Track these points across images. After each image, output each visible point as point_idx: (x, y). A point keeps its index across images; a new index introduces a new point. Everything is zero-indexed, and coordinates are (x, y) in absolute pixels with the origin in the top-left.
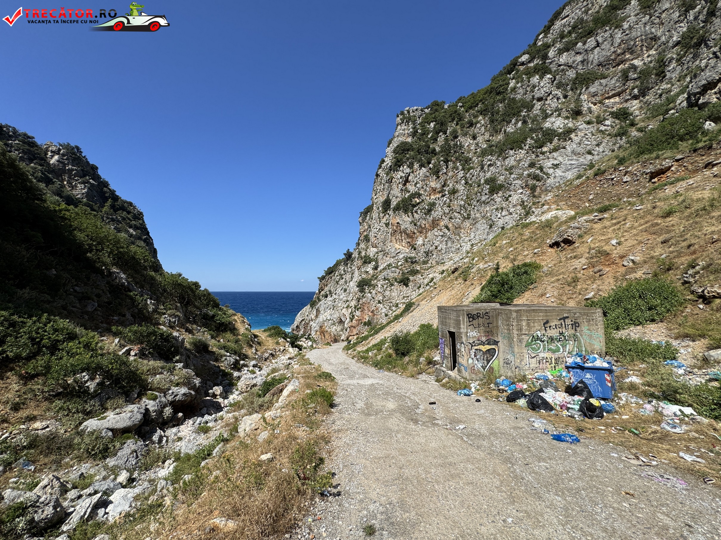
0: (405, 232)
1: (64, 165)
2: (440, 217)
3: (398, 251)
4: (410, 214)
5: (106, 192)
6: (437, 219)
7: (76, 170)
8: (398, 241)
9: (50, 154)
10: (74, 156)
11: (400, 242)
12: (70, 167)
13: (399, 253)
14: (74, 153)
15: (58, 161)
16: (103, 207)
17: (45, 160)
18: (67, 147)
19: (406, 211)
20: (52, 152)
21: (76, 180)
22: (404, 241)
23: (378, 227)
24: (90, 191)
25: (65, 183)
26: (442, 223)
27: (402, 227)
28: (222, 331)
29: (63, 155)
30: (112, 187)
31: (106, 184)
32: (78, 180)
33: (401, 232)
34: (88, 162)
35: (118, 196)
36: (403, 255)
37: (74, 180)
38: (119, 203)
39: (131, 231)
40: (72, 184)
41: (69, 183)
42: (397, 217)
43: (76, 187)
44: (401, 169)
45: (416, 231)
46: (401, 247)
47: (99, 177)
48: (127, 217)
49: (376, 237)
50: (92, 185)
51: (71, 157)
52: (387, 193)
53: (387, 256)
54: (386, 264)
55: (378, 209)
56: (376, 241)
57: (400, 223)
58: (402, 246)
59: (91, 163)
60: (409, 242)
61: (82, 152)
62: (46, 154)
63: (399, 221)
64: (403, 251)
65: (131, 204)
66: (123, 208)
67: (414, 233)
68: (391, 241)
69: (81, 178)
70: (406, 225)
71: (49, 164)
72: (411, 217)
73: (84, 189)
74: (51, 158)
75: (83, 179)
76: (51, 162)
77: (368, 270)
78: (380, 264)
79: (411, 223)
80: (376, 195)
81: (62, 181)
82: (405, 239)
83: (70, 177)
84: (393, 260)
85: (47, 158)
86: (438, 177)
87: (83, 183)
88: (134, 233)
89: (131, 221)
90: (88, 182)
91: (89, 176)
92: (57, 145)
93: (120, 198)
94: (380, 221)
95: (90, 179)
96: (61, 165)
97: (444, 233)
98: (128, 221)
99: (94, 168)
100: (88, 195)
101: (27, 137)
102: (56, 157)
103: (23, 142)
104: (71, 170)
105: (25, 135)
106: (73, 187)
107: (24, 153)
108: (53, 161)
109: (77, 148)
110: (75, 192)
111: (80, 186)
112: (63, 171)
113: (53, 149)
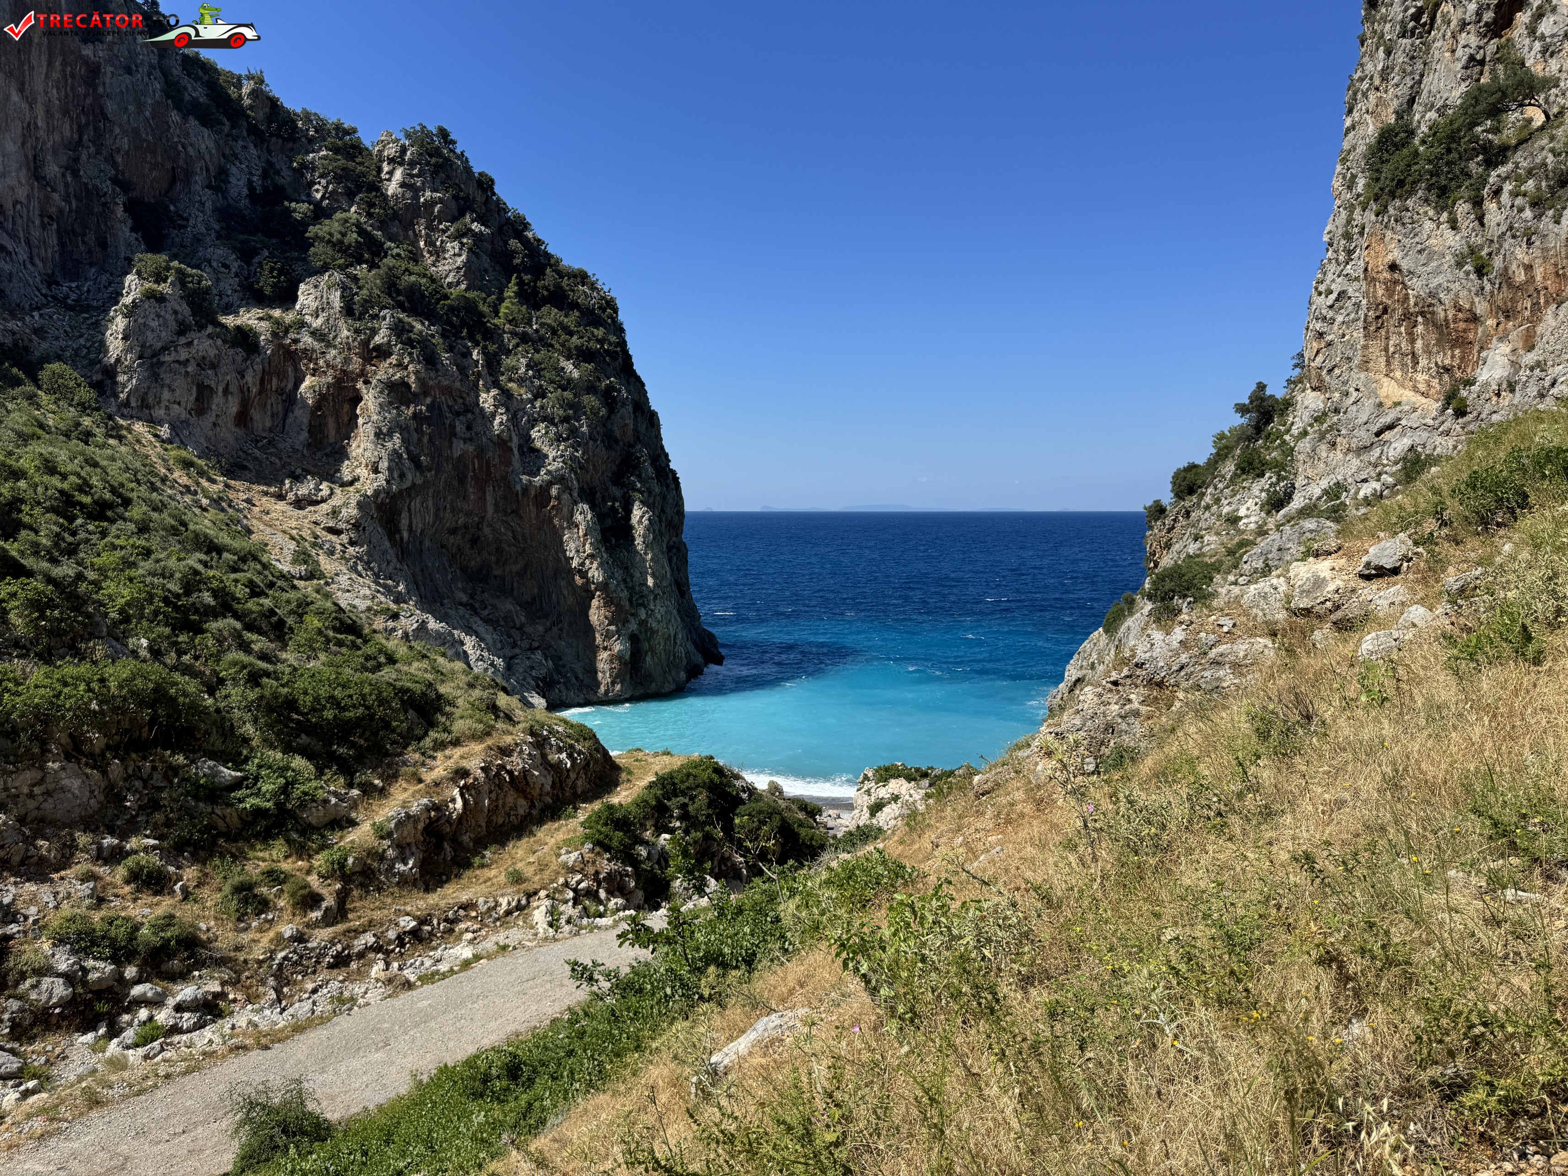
0: (1426, 312)
1: (416, 191)
3: (1387, 419)
4: (1462, 208)
5: (513, 254)
7: (441, 200)
8: (1396, 363)
9: (386, 168)
10: (433, 160)
11: (1404, 365)
12: (428, 194)
13: (1391, 427)
14: (437, 153)
15: (403, 185)
16: (501, 300)
17: (378, 189)
18: (421, 137)
19: (1443, 192)
20: (391, 161)
21: (444, 231)
22: (1423, 362)
23: (1336, 288)
24: (474, 258)
25: (422, 244)
27: (1416, 287)
29: (412, 164)
30: (538, 230)
31: (518, 227)
32: (448, 229)
33: (1407, 316)
34: (468, 170)
35: (548, 256)
36: (1406, 442)
37: (439, 230)
38: (549, 278)
39: (569, 366)
40: (435, 245)
41: (430, 243)
42: (1389, 234)
43: (444, 251)
45: (1481, 308)
46: (1408, 396)
47: (500, 208)
48: (561, 324)
49: (1321, 335)
50: (478, 238)
51: (428, 164)
52: (1404, 90)
53: (1334, 444)
54: (1324, 484)
56: (1320, 358)
57: (1404, 265)
58: (1415, 389)
59: (477, 169)
60: (1447, 370)
61: (453, 142)
62: (380, 170)
63: (1395, 255)
64: (1413, 420)
65: (582, 277)
66: (557, 298)
67: (1474, 319)
68: (1365, 365)
69: (453, 221)
70: (1437, 272)
71: (385, 197)
72: (1467, 223)
73: (460, 255)
74: (389, 180)
75: (458, 225)
76: (390, 193)
78: (1300, 482)
79: (1459, 265)
81: (415, 243)
82: (1429, 353)
83: (430, 227)
84: (1356, 462)
85: (381, 181)
87: (458, 236)
88: (576, 374)
89: (571, 334)
90: (468, 232)
91: (473, 211)
92: (401, 136)
93: (558, 261)
95: (473, 221)
96: (408, 195)
98: (564, 337)
99: (486, 184)
100: (470, 271)
101: (341, 131)
102: (398, 174)
103: (336, 150)
104: (430, 204)
105: (338, 127)
106: (438, 253)
107: (338, 179)
108: (392, 188)
109: (444, 133)
110: (443, 268)
111: (452, 247)
112: (415, 210)
113: (391, 151)
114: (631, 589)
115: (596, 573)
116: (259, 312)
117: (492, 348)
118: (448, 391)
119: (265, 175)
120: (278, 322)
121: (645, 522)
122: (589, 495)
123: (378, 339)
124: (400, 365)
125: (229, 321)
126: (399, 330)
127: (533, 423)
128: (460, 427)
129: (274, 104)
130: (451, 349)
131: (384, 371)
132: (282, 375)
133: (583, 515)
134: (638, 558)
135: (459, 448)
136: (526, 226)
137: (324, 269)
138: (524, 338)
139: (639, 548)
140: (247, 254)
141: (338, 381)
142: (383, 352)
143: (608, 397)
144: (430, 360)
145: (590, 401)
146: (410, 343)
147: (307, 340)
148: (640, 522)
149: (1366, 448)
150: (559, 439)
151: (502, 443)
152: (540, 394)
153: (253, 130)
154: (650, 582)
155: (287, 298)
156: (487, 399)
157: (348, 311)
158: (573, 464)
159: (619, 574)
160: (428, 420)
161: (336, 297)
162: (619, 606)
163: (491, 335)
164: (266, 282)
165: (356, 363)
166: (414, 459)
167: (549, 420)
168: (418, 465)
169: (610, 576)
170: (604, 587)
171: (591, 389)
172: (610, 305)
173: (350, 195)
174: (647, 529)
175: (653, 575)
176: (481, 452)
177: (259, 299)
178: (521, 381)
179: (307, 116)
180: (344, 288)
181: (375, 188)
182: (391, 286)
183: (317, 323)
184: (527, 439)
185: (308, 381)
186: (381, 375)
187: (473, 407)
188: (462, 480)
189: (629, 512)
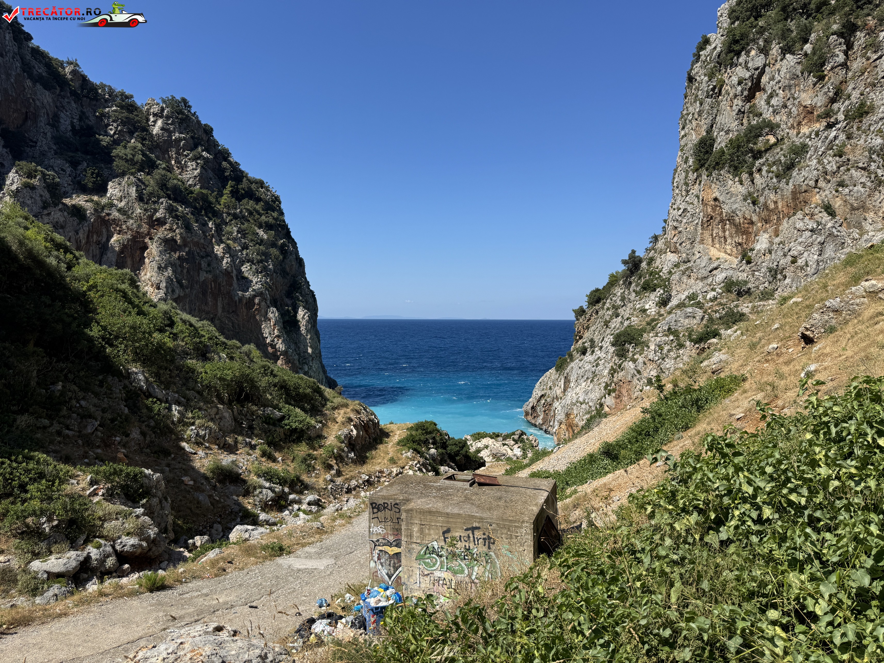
0: (731, 219)
1: (170, 133)
2: (812, 183)
3: (715, 265)
4: (745, 176)
5: (224, 170)
6: (804, 188)
7: (184, 139)
8: (716, 241)
9: (152, 119)
10: (180, 116)
11: (720, 242)
12: (177, 135)
13: (716, 269)
14: (180, 112)
15: (162, 129)
16: (222, 195)
17: (147, 131)
18: (172, 102)
19: (736, 168)
20: (155, 115)
21: (186, 156)
22: (729, 241)
23: (682, 207)
24: (204, 172)
25: (173, 162)
26: (817, 199)
27: (726, 209)
28: (294, 441)
29: (168, 117)
30: (235, 158)
31: (225, 155)
32: (188, 155)
33: (722, 221)
34: (199, 122)
35: (242, 172)
36: (724, 275)
37: (183, 155)
38: (244, 184)
39: (261, 233)
40: (181, 163)
41: (178, 162)
42: (713, 185)
43: (186, 167)
44: (742, 60)
45: (755, 218)
46: (722, 255)
47: (216, 144)
48: (255, 209)
49: (676, 228)
50: (206, 160)
51: (177, 118)
52: (709, 121)
53: (690, 276)
54: (686, 293)
55: (686, 161)
56: (675, 239)
57: (721, 199)
58: (726, 252)
59: (203, 122)
60: (740, 244)
61: (190, 107)
62: (148, 120)
63: (717, 194)
64: (726, 266)
65: (261, 184)
66: (250, 195)
67: (752, 223)
68: (702, 241)
69: (191, 150)
70: (735, 202)
71: (151, 135)
72: (747, 182)
73: (196, 169)
74: (154, 126)
75: (194, 153)
76: (154, 133)
77: (647, 307)
78: (673, 293)
79: (745, 200)
80: (683, 128)
81: (169, 161)
82: (732, 237)
83: (178, 153)
84: (701, 284)
85: (149, 126)
86: (821, 78)
87: (195, 159)
88: (265, 237)
89: (260, 215)
90: (200, 157)
91: (202, 145)
92: (160, 101)
93: (247, 174)
94: (687, 191)
95: (203, 151)
96: (166, 134)
97: (819, 223)
98: (257, 216)
99: (208, 131)
100: (202, 179)
101: (125, 97)
102: (160, 123)
103: (122, 107)
104: (178, 140)
105: (122, 94)
106: (183, 168)
107: (123, 123)
108: (156, 130)
109: (184, 101)
110: (185, 176)
111: (191, 165)
112: (169, 144)
113: (155, 109)
114: (299, 354)
115: (280, 346)
116: (86, 197)
117: (218, 221)
118: (197, 244)
119: (80, 119)
120: (97, 203)
121: (306, 317)
122: (274, 303)
123: (158, 215)
124: (171, 230)
125: (67, 201)
126: (170, 210)
127: (242, 263)
128: (204, 265)
129: (84, 79)
130: (197, 221)
131: (161, 232)
132: (99, 234)
133: (273, 314)
134: (302, 338)
135: (203, 276)
136: (229, 154)
137: (123, 175)
138: (235, 217)
139: (303, 332)
140: (74, 164)
141: (134, 238)
142: (161, 222)
143: (282, 249)
144: (188, 227)
145: (274, 251)
146: (177, 217)
147: (115, 214)
148: (303, 318)
149: (706, 278)
150: (257, 272)
151: (227, 273)
152: (245, 247)
153: (74, 93)
154: (310, 350)
155: (102, 190)
156: (219, 250)
157: (140, 198)
158: (267, 286)
159: (293, 346)
160: (186, 260)
161: (133, 191)
162: (293, 363)
163: (216, 214)
164: (89, 181)
165: (145, 229)
166: (179, 282)
167: (251, 261)
168: (181, 285)
169: (288, 347)
170: (285, 353)
171: (274, 245)
172: (277, 199)
173: (131, 133)
174: (308, 322)
175: (311, 347)
176: (215, 279)
177: (84, 190)
178: (235, 240)
179: (103, 86)
180: (137, 186)
181: (145, 129)
182: (163, 185)
183: (122, 204)
184: (240, 272)
185: (115, 237)
186: (160, 235)
187: (210, 254)
188: (204, 293)
189: (296, 312)
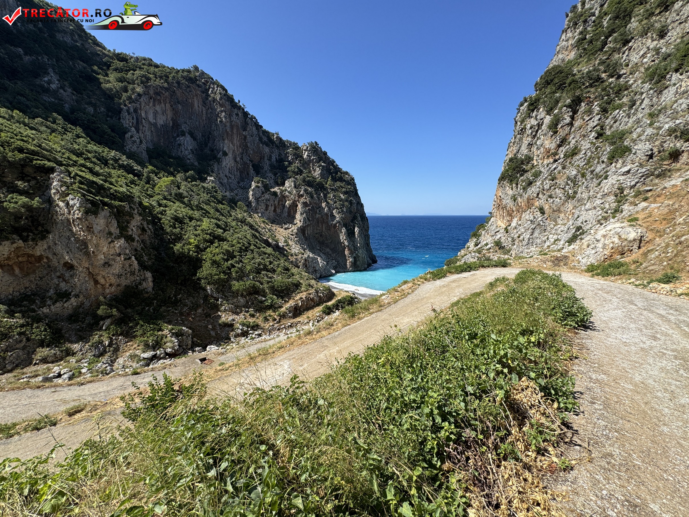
0: (506, 208)
1: (310, 157)
2: (535, 195)
5: (331, 169)
7: (315, 159)
8: (502, 217)
9: (304, 152)
12: (313, 157)
13: (497, 232)
14: (314, 147)
15: (307, 156)
18: (311, 144)
19: (511, 181)
20: (305, 150)
21: (316, 166)
24: (322, 172)
26: (537, 204)
27: (504, 202)
29: (309, 151)
31: (332, 162)
33: (502, 208)
34: (321, 150)
35: (339, 169)
36: (499, 236)
38: (339, 174)
39: (342, 196)
41: (313, 168)
42: (500, 189)
44: (534, 114)
45: (514, 209)
47: (329, 158)
48: (341, 185)
50: (323, 166)
51: (313, 150)
54: (485, 242)
57: (502, 196)
61: (318, 144)
62: (302, 152)
63: (500, 194)
64: (500, 232)
65: (347, 173)
66: (341, 179)
67: (513, 211)
68: (496, 216)
69: (318, 163)
70: (508, 199)
71: (303, 159)
73: (319, 171)
76: (305, 158)
79: (512, 198)
81: (310, 169)
82: (506, 216)
83: (313, 165)
85: (303, 155)
86: (556, 132)
87: (319, 167)
89: (343, 188)
90: (321, 165)
91: (322, 160)
92: (307, 144)
93: (341, 170)
95: (322, 163)
96: (308, 158)
97: (534, 218)
98: (341, 189)
99: (325, 153)
100: (321, 175)
101: (295, 144)
102: (306, 153)
103: (293, 148)
104: (313, 159)
105: (294, 143)
106: (315, 171)
107: (294, 155)
108: (305, 156)
109: (316, 143)
110: (316, 174)
111: (318, 169)
112: (310, 161)
113: (305, 148)
114: (354, 247)
115: (346, 243)
116: (277, 188)
117: (325, 192)
118: (315, 203)
119: (279, 156)
120: (281, 190)
122: (345, 225)
123: (301, 193)
124: (306, 198)
125: (272, 190)
126: (306, 190)
127: (334, 209)
128: (318, 211)
129: (281, 139)
130: (316, 194)
131: (302, 200)
132: (282, 201)
133: (344, 230)
134: (356, 240)
135: (318, 216)
136: (334, 162)
137: (290, 178)
138: (332, 190)
139: (356, 237)
140: (275, 174)
141: (293, 202)
142: (302, 196)
143: (351, 203)
144: (312, 197)
145: (346, 204)
146: (308, 193)
147: (287, 193)
148: (357, 231)
150: (339, 213)
151: (327, 214)
152: (335, 202)
153: (277, 146)
154: (359, 245)
155: (283, 184)
156: (324, 205)
157: (295, 187)
158: (342, 219)
159: (352, 243)
160: (311, 210)
161: (293, 184)
162: (351, 251)
163: (325, 189)
164: (279, 181)
165: (297, 198)
166: (308, 219)
167: (337, 208)
168: (309, 220)
169: (349, 244)
170: (348, 246)
171: (347, 201)
172: (353, 179)
173: (296, 158)
174: (358, 233)
175: (359, 243)
176: (322, 216)
177: (278, 185)
178: (331, 200)
179: (288, 141)
180: (294, 182)
181: (302, 157)
182: (304, 181)
183: (289, 190)
184: (332, 213)
185: (287, 202)
186: (302, 201)
187: (320, 207)
188: (318, 223)
189: (354, 229)
